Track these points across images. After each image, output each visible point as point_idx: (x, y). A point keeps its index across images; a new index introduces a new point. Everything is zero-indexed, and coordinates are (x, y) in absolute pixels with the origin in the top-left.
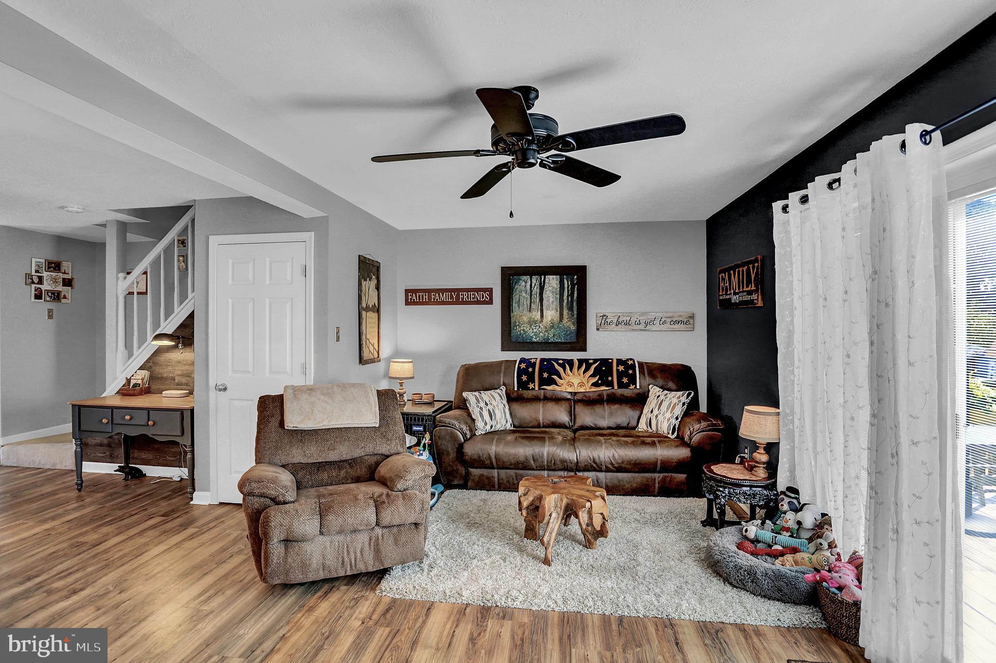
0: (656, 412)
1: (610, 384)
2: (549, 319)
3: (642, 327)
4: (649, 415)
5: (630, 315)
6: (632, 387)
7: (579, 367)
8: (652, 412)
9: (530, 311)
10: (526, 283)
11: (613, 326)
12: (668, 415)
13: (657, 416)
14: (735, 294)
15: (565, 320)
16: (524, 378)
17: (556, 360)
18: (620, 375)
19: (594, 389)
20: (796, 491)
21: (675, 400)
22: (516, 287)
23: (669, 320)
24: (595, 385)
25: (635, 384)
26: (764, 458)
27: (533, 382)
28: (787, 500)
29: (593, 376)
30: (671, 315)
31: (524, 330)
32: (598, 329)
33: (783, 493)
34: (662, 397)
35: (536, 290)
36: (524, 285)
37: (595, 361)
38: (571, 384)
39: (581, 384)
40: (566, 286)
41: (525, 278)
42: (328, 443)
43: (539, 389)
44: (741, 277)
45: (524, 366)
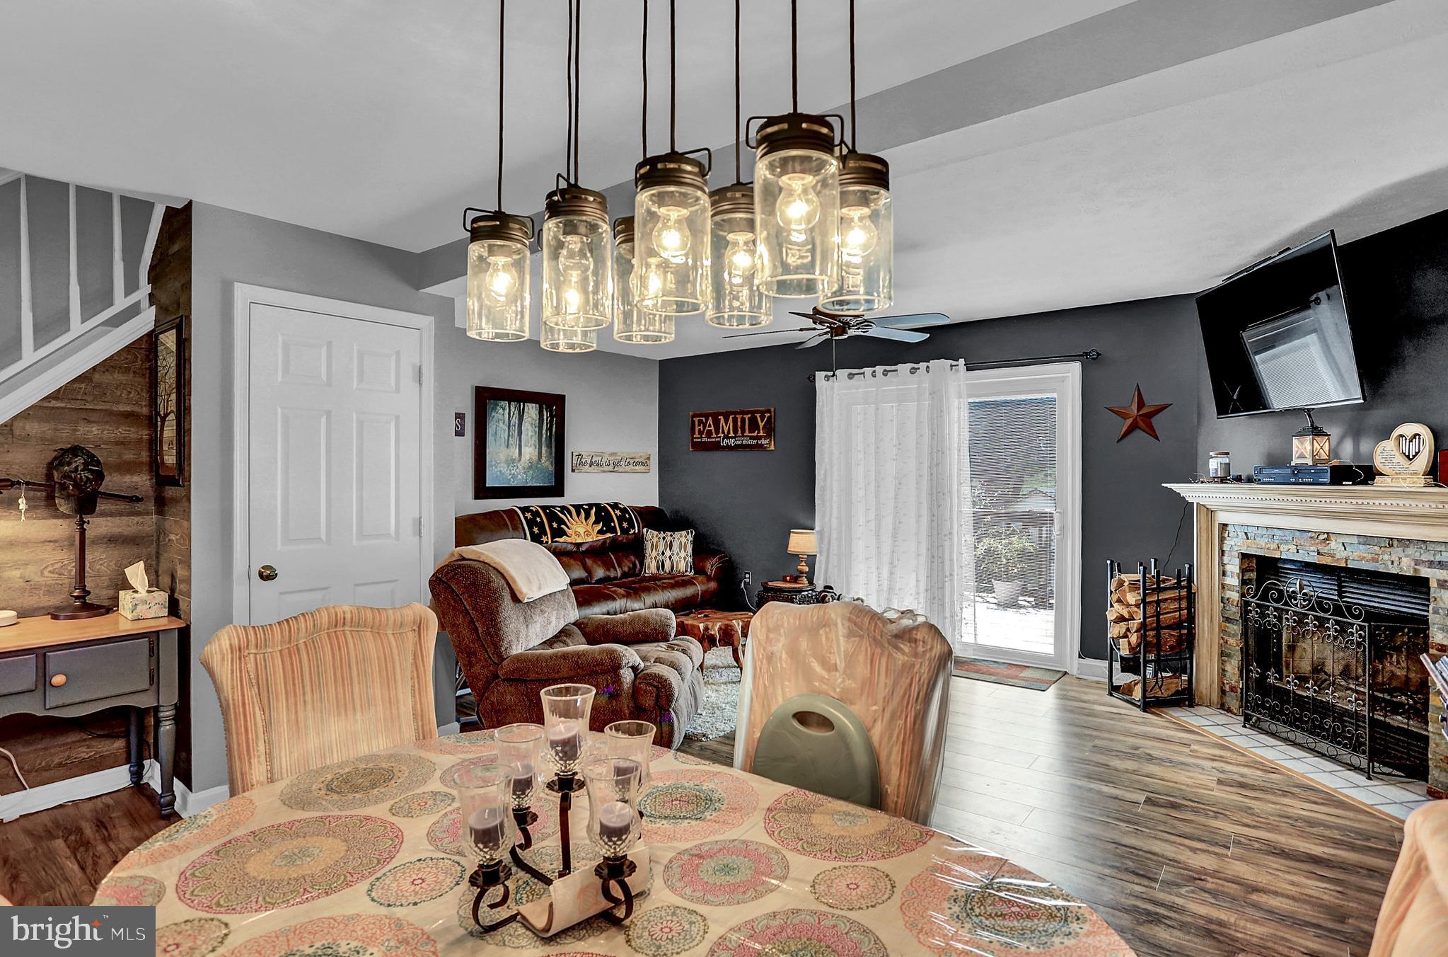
0: (668, 553)
1: (613, 530)
2: (528, 457)
3: (610, 468)
4: (660, 558)
5: (601, 455)
6: (632, 532)
7: (578, 514)
8: (663, 553)
9: (507, 447)
10: (504, 410)
11: (587, 467)
12: (683, 554)
13: (670, 557)
14: (726, 437)
15: (544, 459)
16: (536, 530)
17: (554, 507)
18: (621, 519)
19: (601, 537)
20: (831, 588)
21: (684, 540)
22: (493, 414)
23: (632, 461)
24: (601, 532)
25: (634, 528)
26: (806, 569)
27: (546, 534)
28: (829, 595)
29: (596, 522)
30: (633, 456)
31: (500, 471)
32: (573, 471)
33: (821, 592)
34: (669, 538)
35: (515, 420)
36: (500, 416)
37: (591, 506)
38: (578, 535)
39: (587, 533)
40: (545, 417)
41: (503, 403)
42: (546, 615)
43: (552, 542)
44: (739, 423)
45: (529, 515)
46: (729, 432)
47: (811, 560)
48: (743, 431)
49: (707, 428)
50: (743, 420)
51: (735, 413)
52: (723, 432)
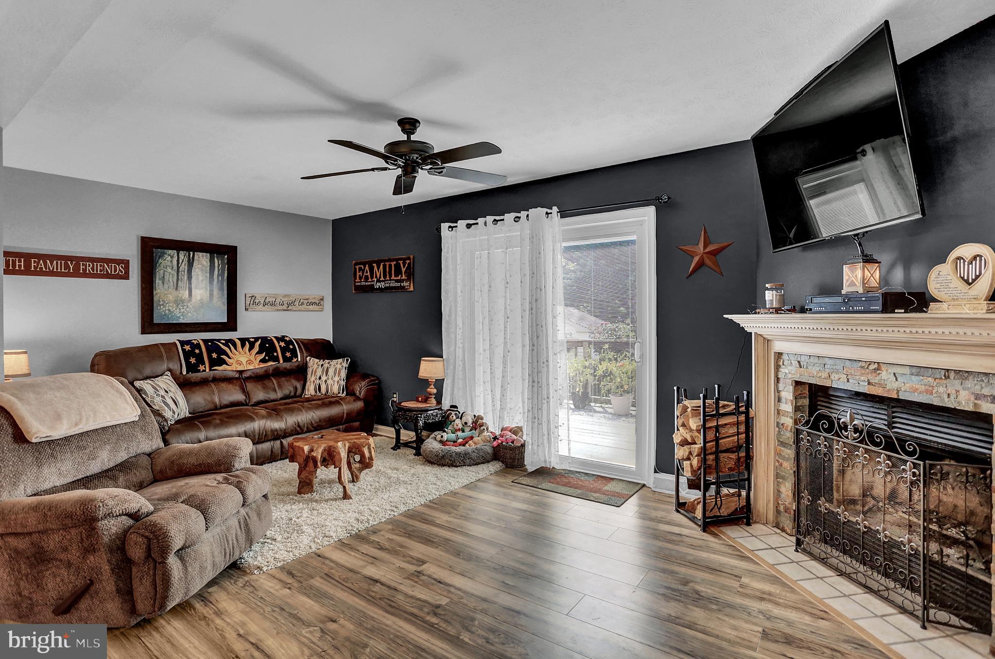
0: (324, 378)
1: (276, 359)
2: (199, 298)
3: (285, 307)
4: (318, 382)
5: (275, 296)
6: (295, 360)
7: (243, 346)
8: (320, 378)
9: (177, 289)
10: (172, 257)
11: (261, 306)
12: (336, 379)
13: (326, 381)
14: (379, 281)
15: (215, 300)
16: (193, 360)
17: (219, 340)
18: (283, 350)
19: (263, 365)
20: (456, 407)
21: (339, 366)
22: (160, 261)
23: (306, 302)
24: (263, 361)
25: (297, 357)
26: (435, 391)
27: (203, 363)
28: (453, 413)
29: (259, 353)
30: (307, 297)
31: (169, 310)
32: (246, 309)
33: (448, 410)
34: (326, 365)
35: (184, 267)
36: (168, 261)
37: (257, 339)
38: (240, 364)
39: (250, 362)
40: (216, 264)
41: (170, 252)
43: (210, 370)
44: (387, 269)
45: (187, 348)
46: (380, 277)
47: (439, 384)
48: (390, 276)
49: (365, 274)
50: (390, 266)
51: (385, 261)
52: (376, 277)
